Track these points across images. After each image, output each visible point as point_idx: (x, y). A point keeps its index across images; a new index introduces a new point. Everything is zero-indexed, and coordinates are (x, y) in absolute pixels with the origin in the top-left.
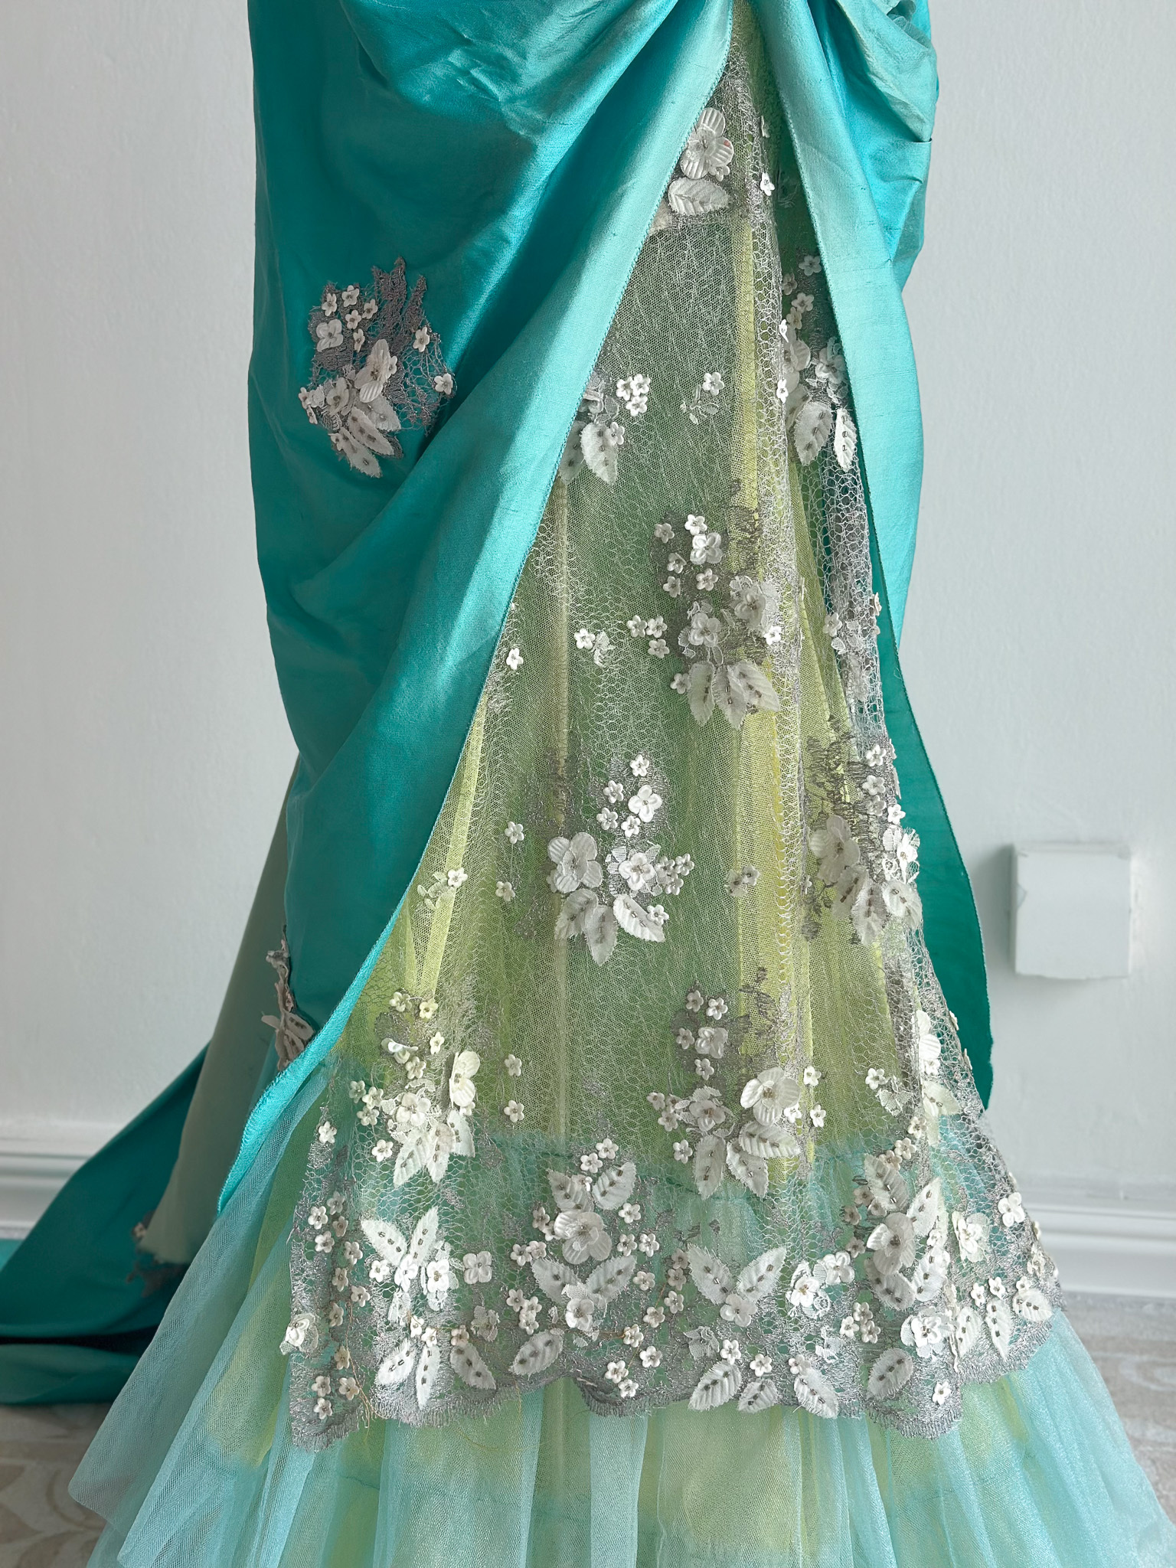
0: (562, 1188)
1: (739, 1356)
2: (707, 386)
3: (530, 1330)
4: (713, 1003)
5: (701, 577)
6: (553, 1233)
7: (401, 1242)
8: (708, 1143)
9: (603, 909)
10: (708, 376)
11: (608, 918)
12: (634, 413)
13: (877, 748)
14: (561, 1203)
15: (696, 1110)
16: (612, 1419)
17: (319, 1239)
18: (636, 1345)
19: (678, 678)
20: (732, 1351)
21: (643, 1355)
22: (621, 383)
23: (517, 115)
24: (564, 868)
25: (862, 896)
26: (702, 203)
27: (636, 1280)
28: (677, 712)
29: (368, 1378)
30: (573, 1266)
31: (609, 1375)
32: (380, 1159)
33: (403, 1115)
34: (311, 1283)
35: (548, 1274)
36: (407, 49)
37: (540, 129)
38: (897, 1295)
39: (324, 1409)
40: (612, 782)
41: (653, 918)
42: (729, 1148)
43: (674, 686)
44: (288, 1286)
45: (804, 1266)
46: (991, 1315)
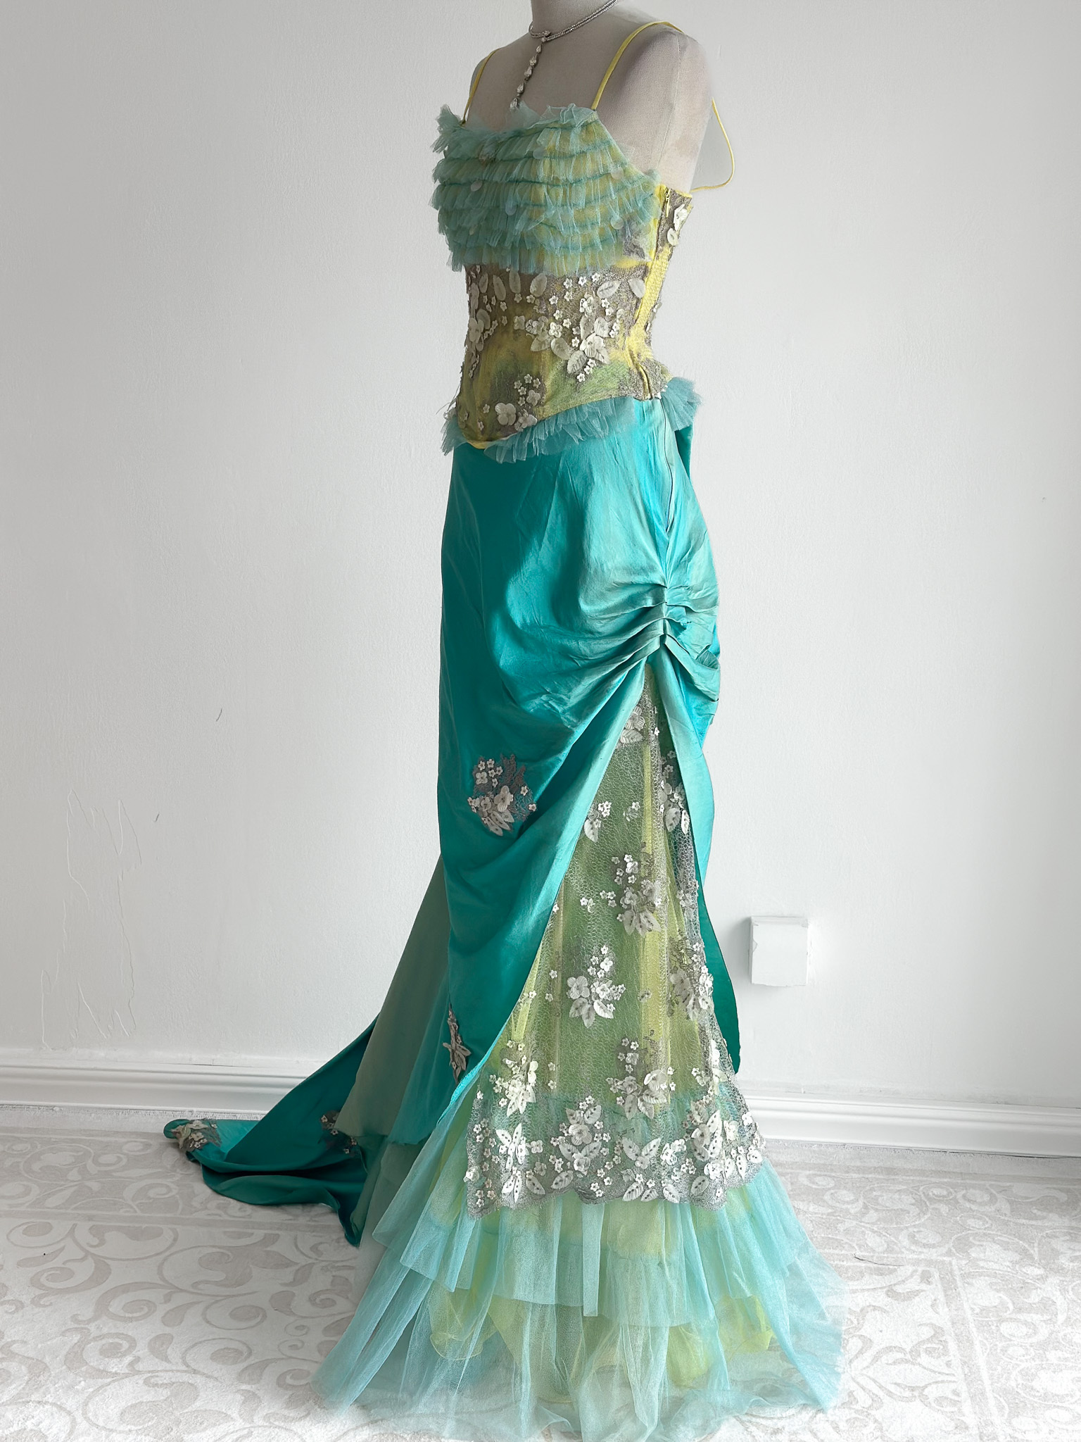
0: (572, 1115)
1: (642, 1180)
2: (633, 807)
3: (559, 1171)
4: (633, 1043)
5: (629, 878)
6: (568, 1133)
7: (510, 1138)
8: (630, 1098)
9: (589, 1006)
10: (634, 804)
11: (591, 1009)
12: (605, 816)
13: (697, 944)
14: (571, 1121)
15: (626, 1085)
16: (592, 1206)
17: (478, 1137)
18: (602, 1177)
19: (620, 915)
20: (640, 1178)
21: (605, 1180)
22: (600, 805)
23: (567, 719)
24: (574, 989)
25: (691, 1002)
26: (632, 739)
27: (601, 1151)
28: (619, 929)
29: (499, 1191)
30: (576, 1146)
31: (592, 1188)
32: (502, 1105)
33: (511, 1088)
34: (475, 1154)
35: (566, 1149)
36: (526, 694)
37: (575, 726)
38: (703, 1155)
39: (481, 1203)
40: (594, 957)
41: (609, 1009)
42: (639, 1100)
43: (618, 918)
44: (467, 1156)
45: (667, 1145)
46: (738, 1161)
